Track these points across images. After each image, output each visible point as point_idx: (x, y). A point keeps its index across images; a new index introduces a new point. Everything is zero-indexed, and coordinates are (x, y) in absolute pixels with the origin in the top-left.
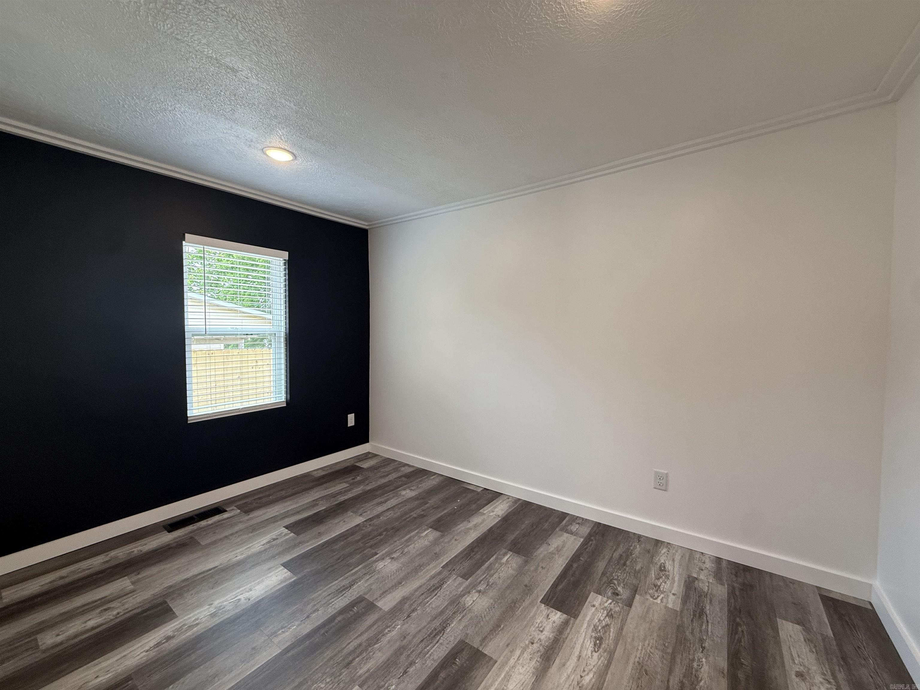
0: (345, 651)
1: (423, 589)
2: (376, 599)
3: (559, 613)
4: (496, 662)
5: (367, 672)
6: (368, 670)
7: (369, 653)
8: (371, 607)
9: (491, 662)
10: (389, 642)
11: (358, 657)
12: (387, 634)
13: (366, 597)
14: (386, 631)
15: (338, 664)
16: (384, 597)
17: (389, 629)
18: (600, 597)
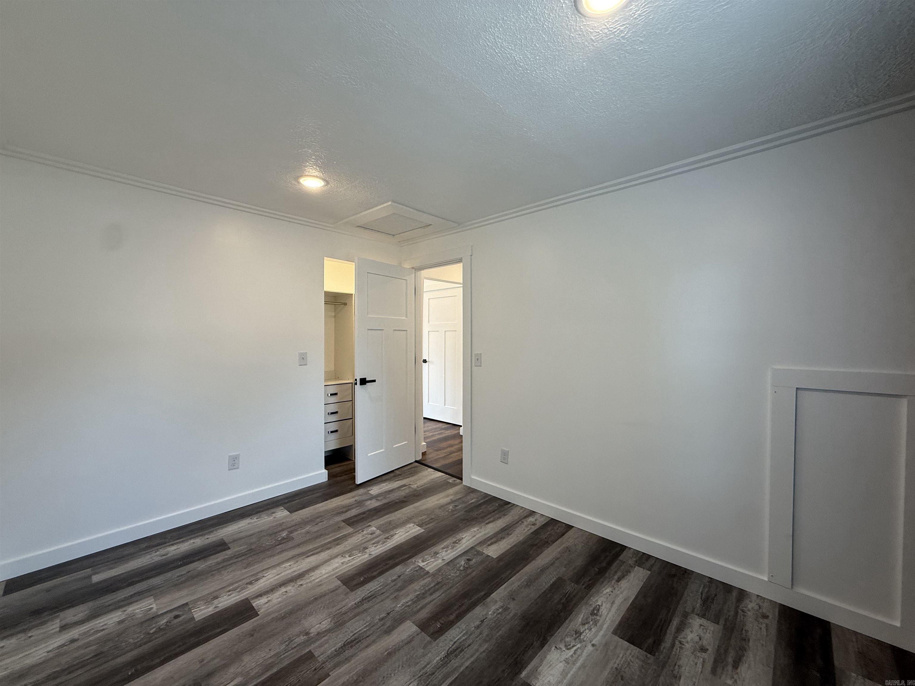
0: (442, 591)
1: (365, 643)
2: (418, 635)
3: (254, 605)
4: (336, 577)
5: (425, 578)
6: (424, 580)
7: (423, 589)
8: (423, 626)
9: (338, 577)
10: (408, 595)
11: (432, 587)
12: (409, 601)
13: (428, 638)
14: (410, 603)
15: (445, 584)
16: (409, 636)
17: (408, 604)
18: (195, 616)
